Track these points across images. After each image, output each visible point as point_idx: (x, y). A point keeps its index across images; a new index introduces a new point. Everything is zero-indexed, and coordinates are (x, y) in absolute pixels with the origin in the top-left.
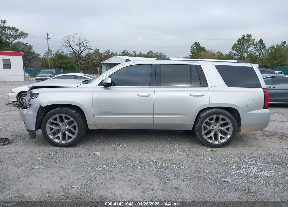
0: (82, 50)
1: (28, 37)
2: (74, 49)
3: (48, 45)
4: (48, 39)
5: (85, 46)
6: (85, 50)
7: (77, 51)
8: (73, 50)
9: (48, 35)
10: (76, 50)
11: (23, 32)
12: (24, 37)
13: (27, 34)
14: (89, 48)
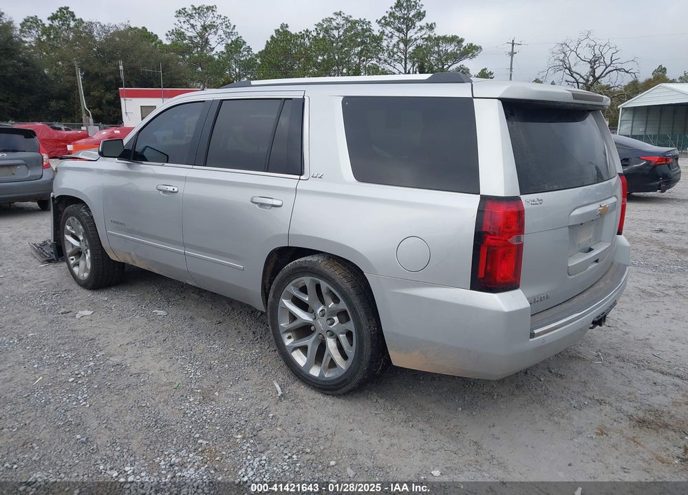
0: (597, 75)
1: (479, 54)
2: (575, 75)
3: (511, 68)
4: (512, 54)
5: (608, 62)
6: (606, 74)
7: (584, 79)
8: (572, 76)
9: (513, 45)
10: (581, 76)
11: (472, 44)
12: (473, 56)
13: (477, 48)
14: (619, 66)
